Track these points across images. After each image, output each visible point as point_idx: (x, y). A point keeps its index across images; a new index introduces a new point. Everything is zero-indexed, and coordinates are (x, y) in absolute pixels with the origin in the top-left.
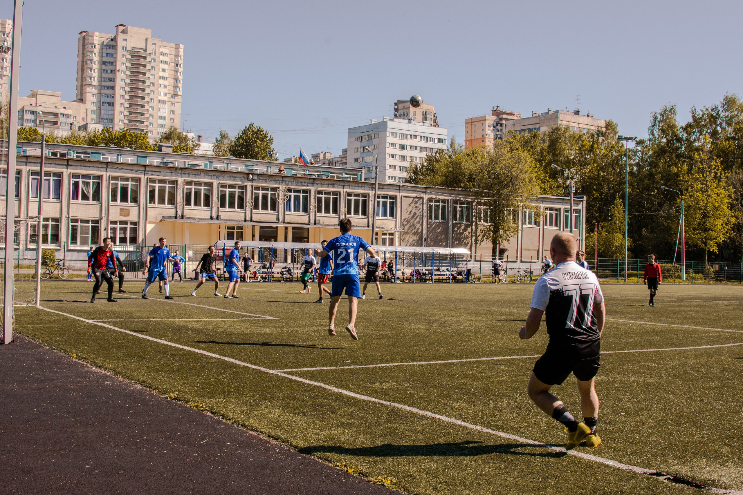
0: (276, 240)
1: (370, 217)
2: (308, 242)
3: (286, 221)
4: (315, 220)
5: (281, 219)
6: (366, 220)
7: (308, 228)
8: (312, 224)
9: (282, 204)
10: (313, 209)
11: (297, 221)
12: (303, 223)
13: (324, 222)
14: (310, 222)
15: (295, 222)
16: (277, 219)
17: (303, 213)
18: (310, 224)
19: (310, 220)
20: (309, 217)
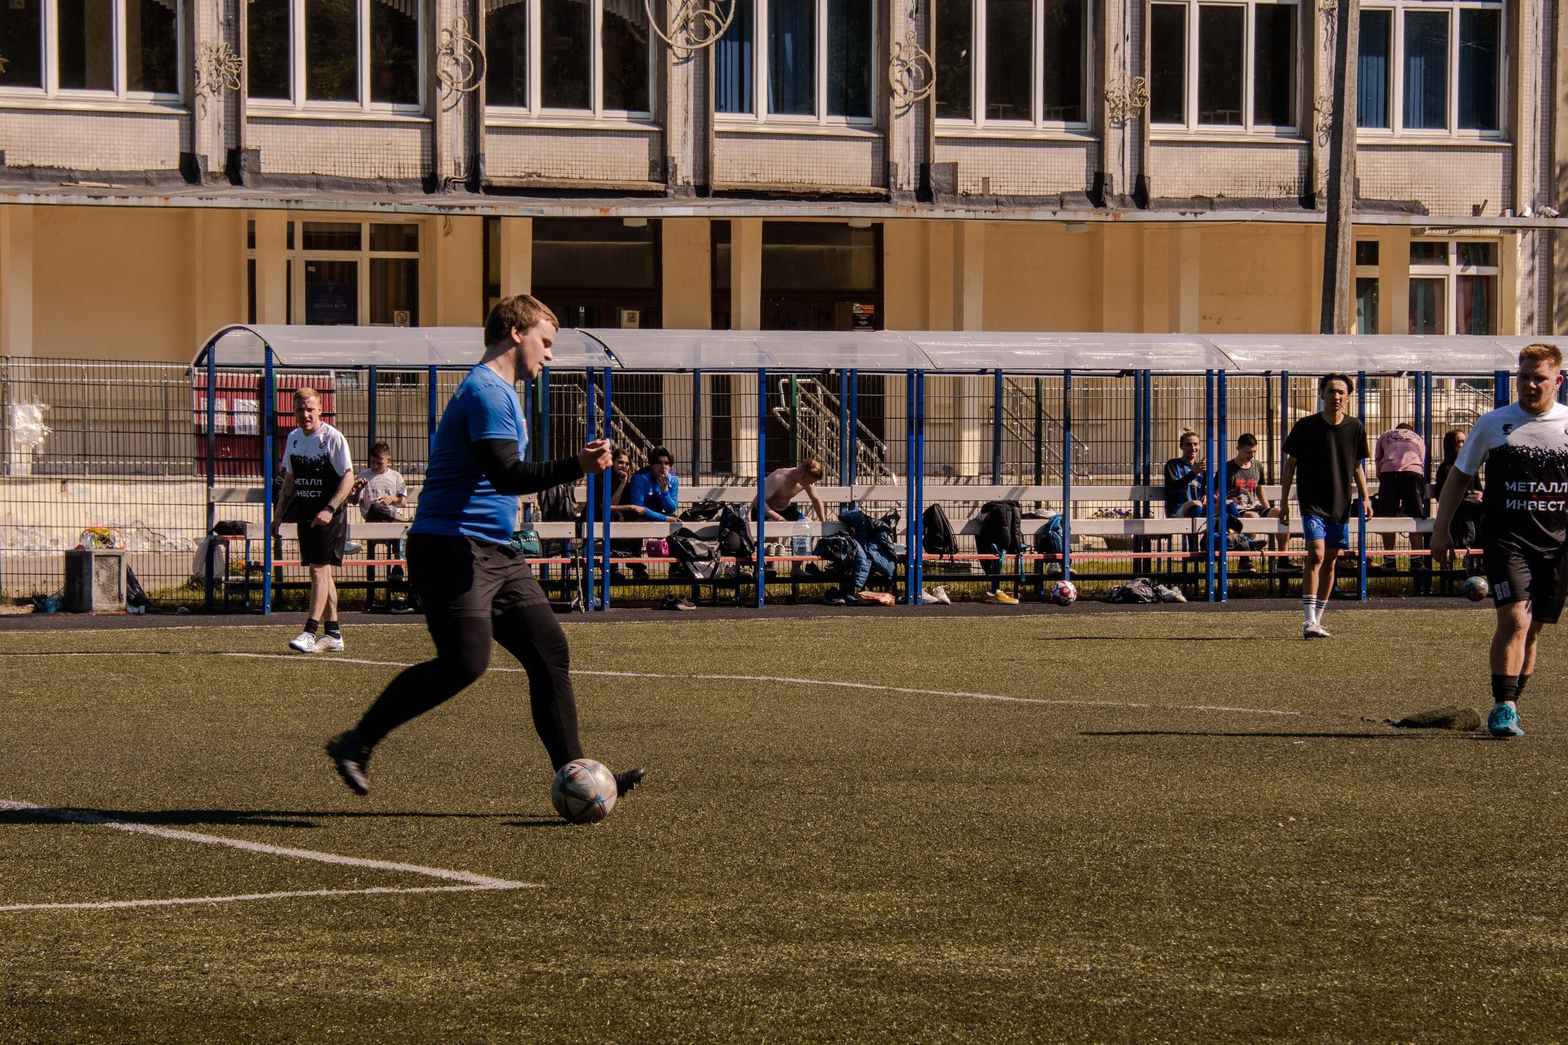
0: (651, 317)
1: (1318, 136)
2: (876, 323)
3: (717, 180)
4: (924, 169)
5: (685, 170)
7: (877, 229)
8: (904, 196)
9: (691, 64)
10: (911, 88)
11: (795, 178)
12: (838, 189)
13: (986, 180)
14: (887, 185)
15: (782, 187)
16: (652, 169)
17: (842, 119)
18: (887, 199)
19: (885, 174)
20: (883, 148)
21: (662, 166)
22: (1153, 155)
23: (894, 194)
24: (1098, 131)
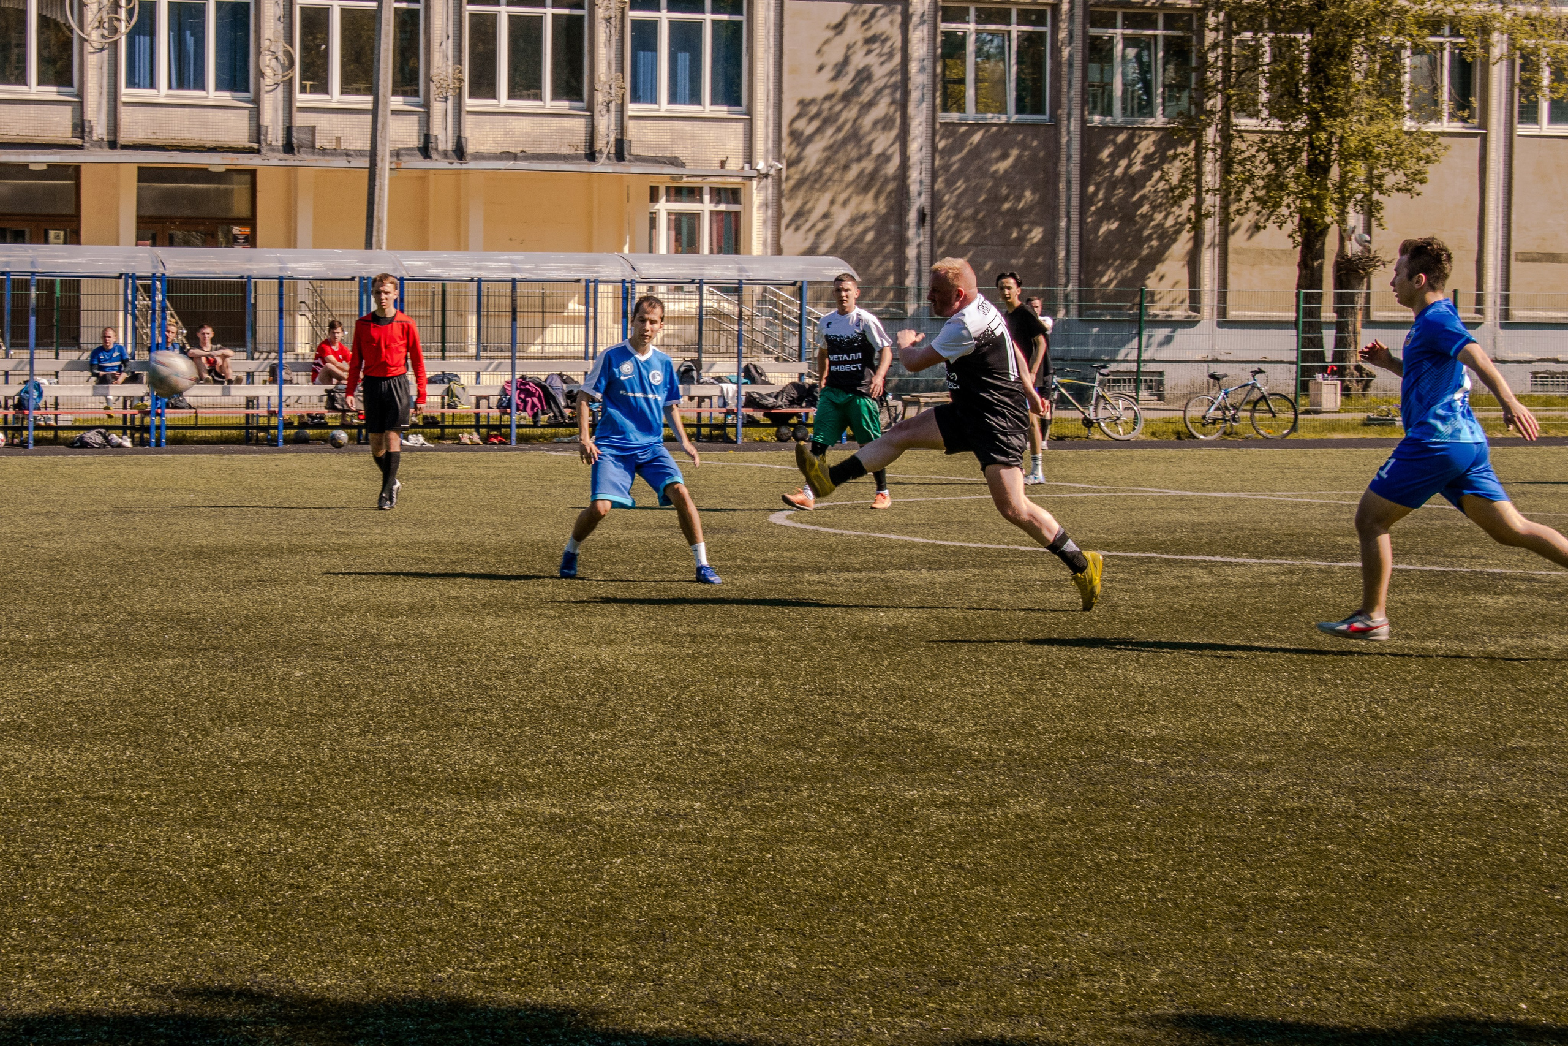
0: (74, 237)
1: (599, 108)
2: (251, 241)
3: (124, 137)
4: (289, 130)
5: (100, 130)
6: (579, 126)
7: (252, 173)
8: (273, 149)
9: (105, 53)
10: (280, 71)
11: (188, 136)
12: (220, 144)
13: (338, 139)
14: (259, 142)
15: (175, 143)
16: (75, 127)
17: (226, 94)
18: (258, 151)
19: (258, 132)
20: (256, 114)
21: (81, 127)
22: (468, 122)
23: (264, 148)
24: (427, 105)
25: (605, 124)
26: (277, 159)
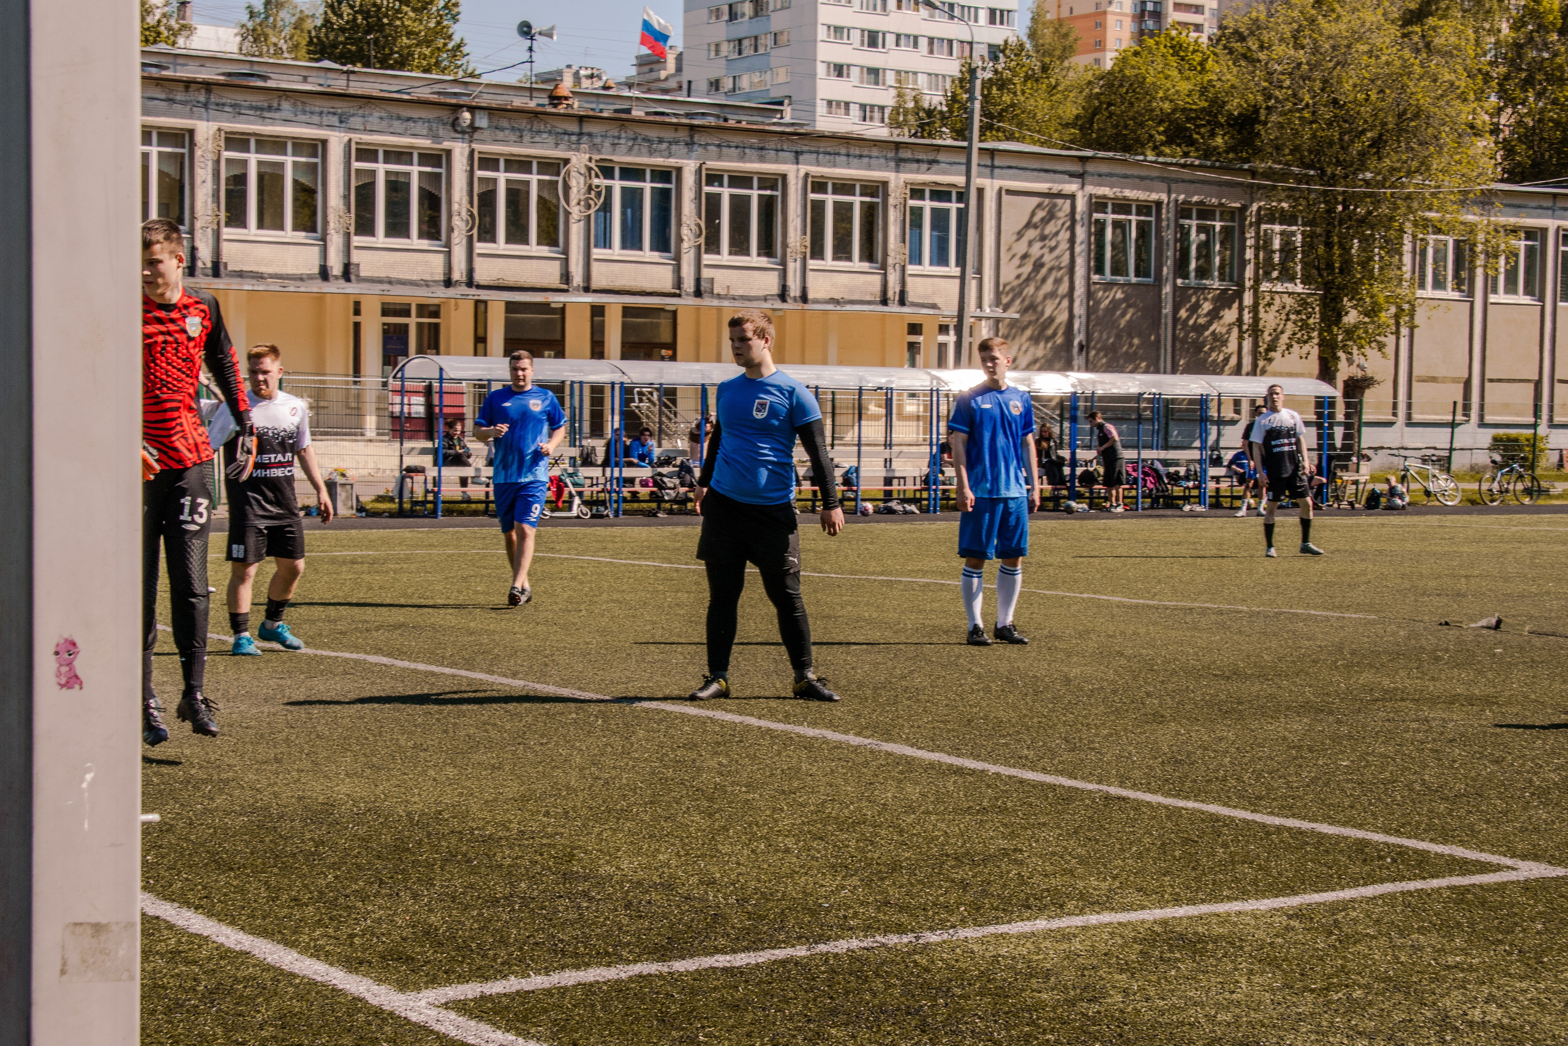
0: (560, 354)
1: (890, 270)
2: (673, 358)
3: (595, 284)
4: (698, 281)
5: (577, 279)
6: (877, 280)
7: (674, 313)
8: (688, 294)
9: (582, 223)
10: (692, 238)
11: (634, 284)
12: (655, 290)
13: (728, 287)
14: (679, 288)
15: (627, 288)
16: (562, 276)
17: (656, 254)
18: (679, 296)
19: (678, 282)
20: (678, 269)
21: (566, 277)
22: (810, 275)
23: (683, 293)
24: (784, 263)
25: (893, 278)
26: (692, 301)
